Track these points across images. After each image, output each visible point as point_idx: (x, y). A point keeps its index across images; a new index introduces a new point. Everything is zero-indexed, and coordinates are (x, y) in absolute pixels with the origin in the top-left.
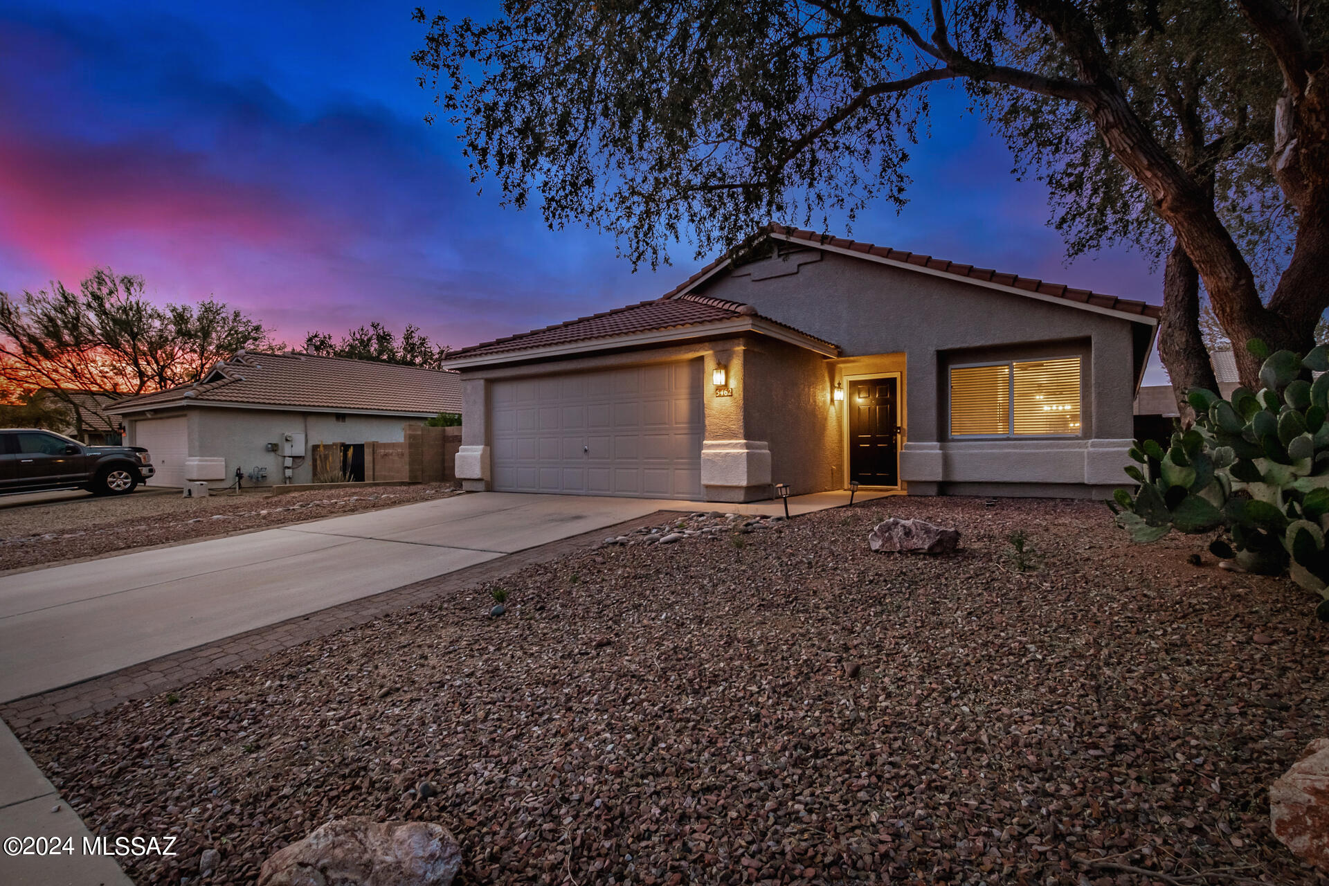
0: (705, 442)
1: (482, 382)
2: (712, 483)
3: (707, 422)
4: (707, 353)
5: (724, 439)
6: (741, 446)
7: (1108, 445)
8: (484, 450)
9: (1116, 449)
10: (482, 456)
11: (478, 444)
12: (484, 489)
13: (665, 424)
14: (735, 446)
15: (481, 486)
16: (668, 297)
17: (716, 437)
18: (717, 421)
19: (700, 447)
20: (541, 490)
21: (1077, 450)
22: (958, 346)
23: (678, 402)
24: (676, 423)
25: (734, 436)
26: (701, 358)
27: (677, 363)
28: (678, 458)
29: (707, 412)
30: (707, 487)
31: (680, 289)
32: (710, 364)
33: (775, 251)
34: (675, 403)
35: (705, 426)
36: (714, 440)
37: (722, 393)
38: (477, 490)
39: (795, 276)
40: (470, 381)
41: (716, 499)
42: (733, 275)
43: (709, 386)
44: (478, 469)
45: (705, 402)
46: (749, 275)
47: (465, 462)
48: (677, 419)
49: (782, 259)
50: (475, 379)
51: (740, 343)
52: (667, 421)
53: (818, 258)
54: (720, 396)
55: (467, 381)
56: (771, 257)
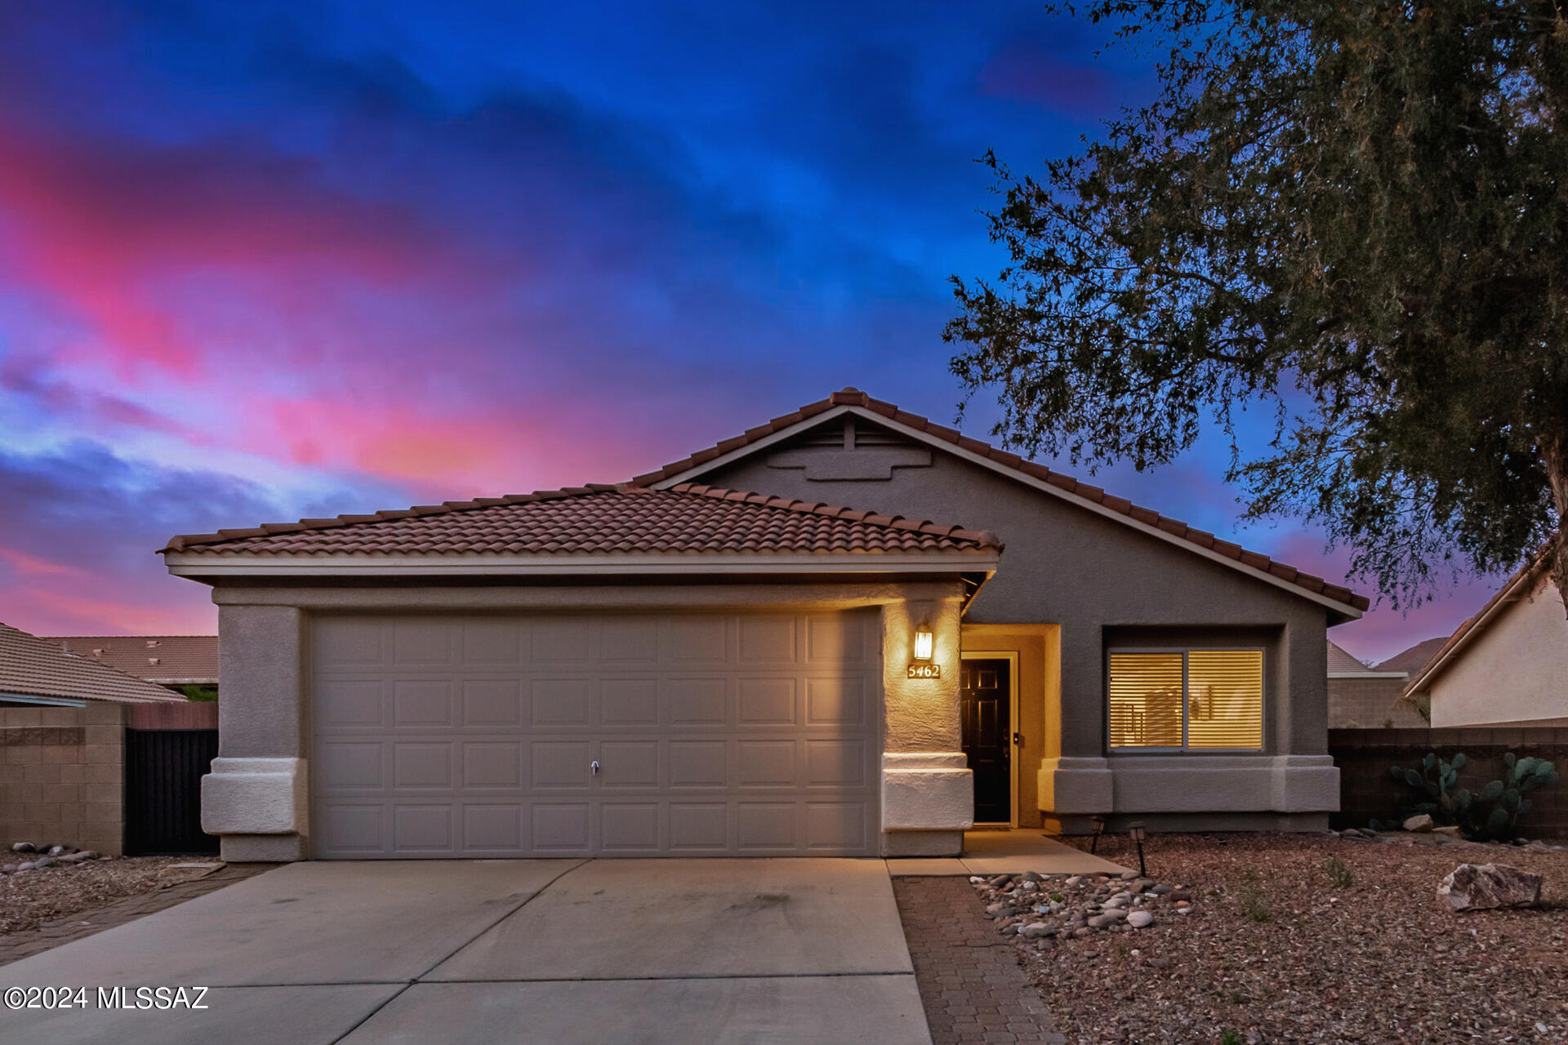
0: (885, 754)
1: (293, 614)
2: (907, 825)
3: (889, 721)
4: (892, 603)
5: (922, 750)
6: (957, 762)
7: (1305, 763)
8: (299, 769)
9: (1314, 768)
10: (296, 779)
11: (292, 755)
12: (297, 854)
13: (788, 721)
14: (948, 762)
15: (290, 849)
16: (644, 482)
17: (908, 747)
18: (911, 719)
19: (875, 765)
20: (467, 852)
21: (1261, 769)
22: (1131, 622)
23: (814, 683)
24: (811, 720)
25: (944, 745)
26: (877, 610)
27: (815, 614)
28: (814, 783)
29: (889, 703)
30: (892, 833)
31: (670, 472)
32: (896, 626)
33: (849, 438)
34: (810, 686)
35: (886, 726)
36: (905, 751)
37: (920, 672)
38: (274, 859)
39: (886, 483)
40: (252, 608)
41: (909, 853)
42: (769, 464)
43: (895, 658)
44: (286, 811)
45: (886, 685)
46: (803, 468)
47: (238, 796)
48: (810, 712)
49: (862, 452)
50: (270, 605)
51: (955, 594)
52: (792, 717)
53: (927, 462)
54: (916, 677)
55: (241, 608)
56: (842, 445)
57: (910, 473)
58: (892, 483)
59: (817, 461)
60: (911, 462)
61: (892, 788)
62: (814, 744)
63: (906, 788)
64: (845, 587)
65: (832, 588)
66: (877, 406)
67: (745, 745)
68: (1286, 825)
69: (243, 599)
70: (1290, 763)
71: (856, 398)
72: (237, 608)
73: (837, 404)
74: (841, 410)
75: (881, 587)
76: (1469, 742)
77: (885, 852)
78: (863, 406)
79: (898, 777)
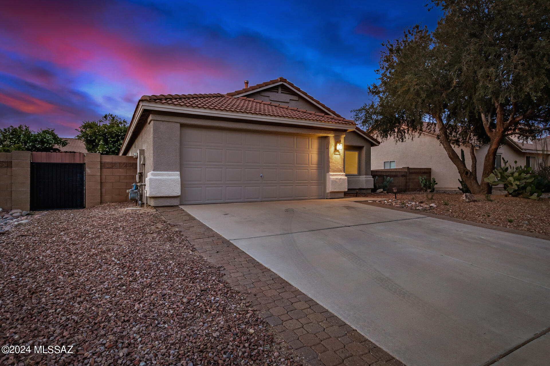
0: (329, 173)
1: (179, 125)
2: (335, 190)
3: (330, 165)
4: (331, 135)
5: (337, 172)
6: (344, 175)
8: (180, 176)
9: (368, 179)
11: (178, 171)
13: (307, 164)
14: (342, 175)
15: (178, 201)
16: (231, 95)
17: (334, 171)
18: (335, 165)
20: (227, 201)
21: (358, 179)
23: (312, 155)
24: (312, 164)
25: (341, 171)
26: (326, 137)
28: (312, 180)
29: (331, 161)
30: (330, 193)
31: (238, 93)
32: (332, 142)
33: (280, 90)
34: (311, 155)
35: (330, 166)
36: (333, 172)
37: (337, 153)
38: (172, 205)
39: (288, 104)
40: (164, 122)
41: (334, 197)
42: (261, 94)
43: (332, 149)
44: (178, 189)
45: (330, 156)
46: (269, 97)
47: (162, 184)
48: (311, 163)
49: (283, 95)
50: (171, 122)
51: (344, 135)
52: (307, 163)
53: (297, 100)
54: (336, 154)
55: (161, 122)
56: (278, 92)
57: (293, 102)
58: (289, 104)
59: (273, 95)
60: (294, 99)
61: (332, 181)
62: (312, 170)
63: (334, 182)
64: (323, 131)
65: (320, 131)
66: (289, 84)
67: (297, 170)
68: (364, 191)
69: (163, 119)
70: (366, 177)
71: (285, 81)
72: (160, 122)
73: (280, 81)
74: (281, 83)
75: (330, 132)
76: (378, 174)
77: (329, 197)
78: (286, 83)
79: (334, 179)
